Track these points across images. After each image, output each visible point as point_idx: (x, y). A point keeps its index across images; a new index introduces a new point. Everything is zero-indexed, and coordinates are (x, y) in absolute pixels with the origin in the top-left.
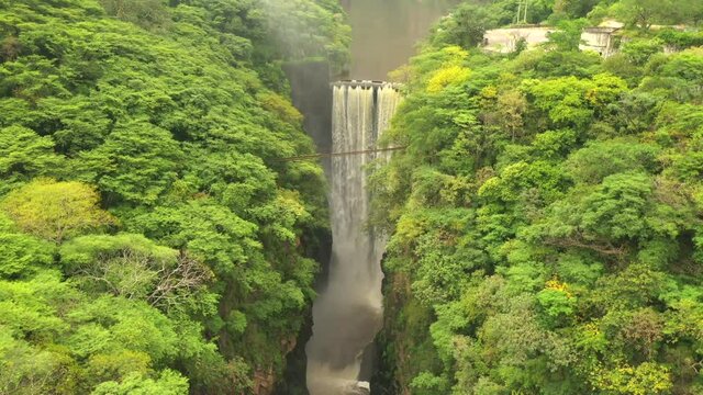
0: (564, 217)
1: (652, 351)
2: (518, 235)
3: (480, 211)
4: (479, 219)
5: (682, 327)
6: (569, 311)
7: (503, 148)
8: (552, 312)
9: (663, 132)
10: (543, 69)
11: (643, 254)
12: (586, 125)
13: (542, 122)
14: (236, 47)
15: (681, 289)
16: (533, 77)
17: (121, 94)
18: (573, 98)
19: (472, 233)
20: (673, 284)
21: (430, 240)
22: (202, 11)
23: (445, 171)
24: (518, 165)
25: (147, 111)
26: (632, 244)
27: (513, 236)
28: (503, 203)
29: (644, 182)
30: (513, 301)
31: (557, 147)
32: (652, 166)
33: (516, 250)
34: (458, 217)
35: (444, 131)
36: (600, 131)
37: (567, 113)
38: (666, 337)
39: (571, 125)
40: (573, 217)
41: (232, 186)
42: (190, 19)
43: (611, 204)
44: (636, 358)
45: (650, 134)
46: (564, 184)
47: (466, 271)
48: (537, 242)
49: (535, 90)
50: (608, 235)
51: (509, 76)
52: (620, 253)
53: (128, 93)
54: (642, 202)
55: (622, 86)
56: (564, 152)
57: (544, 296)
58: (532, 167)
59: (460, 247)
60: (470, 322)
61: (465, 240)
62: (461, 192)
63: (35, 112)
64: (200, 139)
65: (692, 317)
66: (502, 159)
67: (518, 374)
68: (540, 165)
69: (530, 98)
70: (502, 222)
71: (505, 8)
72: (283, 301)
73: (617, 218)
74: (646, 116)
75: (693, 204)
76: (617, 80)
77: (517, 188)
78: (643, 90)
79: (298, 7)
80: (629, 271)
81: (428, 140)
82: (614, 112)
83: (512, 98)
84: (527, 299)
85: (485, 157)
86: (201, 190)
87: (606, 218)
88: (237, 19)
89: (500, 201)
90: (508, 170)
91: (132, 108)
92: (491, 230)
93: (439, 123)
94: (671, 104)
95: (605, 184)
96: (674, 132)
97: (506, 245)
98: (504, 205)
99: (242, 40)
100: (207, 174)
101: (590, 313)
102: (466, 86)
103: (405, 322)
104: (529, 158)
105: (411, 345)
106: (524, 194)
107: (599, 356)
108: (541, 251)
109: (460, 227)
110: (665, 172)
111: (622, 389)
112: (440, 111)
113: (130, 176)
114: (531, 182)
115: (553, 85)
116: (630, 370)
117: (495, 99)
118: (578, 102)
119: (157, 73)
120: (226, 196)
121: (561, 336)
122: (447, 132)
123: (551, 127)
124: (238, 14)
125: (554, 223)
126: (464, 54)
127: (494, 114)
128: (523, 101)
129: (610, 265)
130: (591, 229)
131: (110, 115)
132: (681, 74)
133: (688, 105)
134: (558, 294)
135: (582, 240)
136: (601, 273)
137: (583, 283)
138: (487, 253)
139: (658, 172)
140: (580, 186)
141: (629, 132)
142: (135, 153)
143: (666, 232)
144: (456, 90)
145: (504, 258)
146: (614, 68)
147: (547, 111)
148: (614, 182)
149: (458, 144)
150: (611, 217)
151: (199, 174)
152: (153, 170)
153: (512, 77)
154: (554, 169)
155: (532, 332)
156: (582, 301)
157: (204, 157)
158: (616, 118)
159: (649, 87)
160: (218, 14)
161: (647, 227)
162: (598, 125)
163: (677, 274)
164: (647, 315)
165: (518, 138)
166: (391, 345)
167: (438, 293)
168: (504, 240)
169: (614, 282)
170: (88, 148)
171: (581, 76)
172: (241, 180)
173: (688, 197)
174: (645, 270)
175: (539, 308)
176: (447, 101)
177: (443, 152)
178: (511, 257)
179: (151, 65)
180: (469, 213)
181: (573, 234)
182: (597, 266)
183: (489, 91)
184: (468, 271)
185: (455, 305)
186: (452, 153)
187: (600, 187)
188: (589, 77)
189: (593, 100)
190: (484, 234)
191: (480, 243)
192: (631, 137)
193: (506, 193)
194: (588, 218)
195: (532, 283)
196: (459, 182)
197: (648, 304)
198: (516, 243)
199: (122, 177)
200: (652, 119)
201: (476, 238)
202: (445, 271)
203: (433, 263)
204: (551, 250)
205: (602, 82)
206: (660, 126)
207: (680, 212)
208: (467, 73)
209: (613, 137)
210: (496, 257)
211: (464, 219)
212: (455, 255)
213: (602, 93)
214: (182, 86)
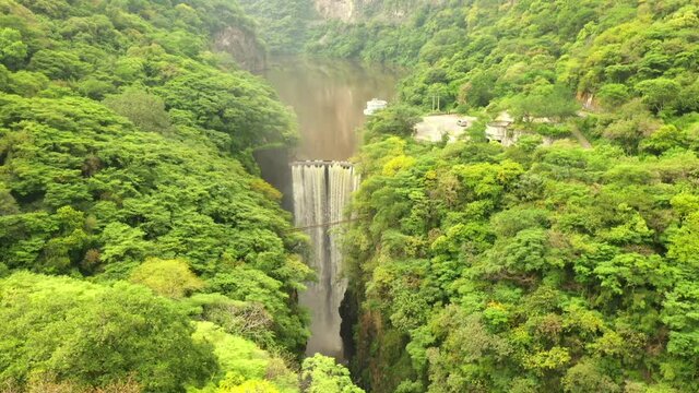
0: (495, 260)
1: (557, 339)
2: (463, 275)
3: (433, 260)
4: (434, 266)
5: (572, 322)
6: (505, 320)
7: (445, 215)
8: (495, 322)
9: (549, 201)
10: (465, 157)
11: (545, 280)
12: (499, 196)
13: (470, 195)
14: (219, 141)
15: (570, 299)
16: (460, 163)
17: (172, 191)
18: (488, 178)
19: (430, 276)
20: (565, 297)
21: (400, 284)
22: (190, 114)
23: (404, 232)
24: (457, 226)
25: (194, 203)
26: (539, 274)
27: (459, 276)
28: (449, 253)
29: (542, 234)
30: (467, 319)
31: (482, 212)
32: (545, 224)
33: (463, 286)
34: (420, 265)
35: (402, 204)
36: (509, 200)
37: (487, 189)
38: (564, 329)
39: (489, 196)
40: (501, 260)
41: (261, 254)
42: (183, 121)
43: (523, 250)
44: (548, 345)
45: (541, 202)
46: (491, 238)
47: (429, 303)
48: (478, 278)
49: (463, 173)
50: (523, 270)
51: (443, 162)
52: (532, 280)
53: (178, 191)
54: (542, 247)
55: (520, 169)
56: (487, 216)
57: (488, 313)
58: (467, 227)
59: (423, 287)
60: (437, 339)
61: (426, 281)
62: (419, 248)
63: (123, 210)
64: (230, 220)
65: (577, 315)
66: (445, 222)
67: (475, 368)
68: (472, 226)
69: (460, 178)
70: (451, 267)
71: (415, 92)
72: (296, 339)
73: (528, 258)
74: (538, 190)
75: (571, 246)
76: (516, 165)
77: (459, 242)
78: (534, 172)
79: (260, 104)
80: (538, 291)
81: (392, 212)
82: (516, 187)
83: (448, 179)
84: (478, 315)
85: (433, 222)
86: (238, 259)
87: (521, 259)
88: (217, 118)
89: (448, 252)
90: (452, 230)
91: (183, 201)
92: (443, 273)
93: (398, 199)
94: (552, 182)
95: (518, 237)
96: (556, 201)
97: (456, 282)
98: (450, 255)
99: (222, 134)
100: (242, 247)
101: (518, 320)
102: (413, 171)
103: (378, 350)
104: (464, 220)
105: (387, 366)
106: (464, 246)
107: (526, 347)
108: (481, 284)
109: (421, 273)
110: (553, 227)
111: (542, 365)
112: (398, 190)
113: (195, 252)
114: (467, 237)
115: (476, 169)
116: (546, 353)
117: (435, 180)
118: (493, 180)
119: (187, 172)
120: (260, 262)
121: (501, 337)
122: (404, 205)
123: (476, 198)
124: (216, 114)
125: (488, 265)
126: (403, 142)
127: (436, 191)
128: (456, 181)
129: (526, 289)
130: (512, 267)
131: (169, 208)
132: (556, 163)
133: (562, 183)
134: (497, 311)
135: (508, 274)
136: (522, 294)
137: (510, 302)
138: (442, 289)
139: (549, 227)
140: (501, 240)
141: (528, 201)
142: (193, 235)
143: (557, 265)
144: (407, 173)
145: (456, 292)
146: (512, 156)
147: (472, 187)
148: (524, 235)
149: (414, 213)
150: (524, 258)
151: (236, 247)
152: (208, 247)
153: (445, 163)
154: (482, 228)
155: (483, 337)
156: (512, 314)
157: (236, 235)
158: (518, 191)
159: (537, 171)
160: (201, 114)
161: (546, 263)
162: (508, 196)
163: (566, 291)
164: (551, 317)
165: (454, 207)
166: (365, 371)
167: (410, 321)
168: (453, 279)
169: (530, 299)
170: (162, 234)
171: (492, 162)
172: (267, 249)
173: (568, 242)
174: (547, 289)
175: (486, 321)
176: (401, 182)
177: (403, 219)
178: (460, 291)
179: (182, 166)
180: (426, 262)
181: (502, 270)
182: (519, 290)
183: (431, 174)
184: (431, 304)
185: (424, 328)
186: (410, 220)
187: (514, 239)
188: (497, 162)
189: (502, 179)
190: (439, 276)
191: (437, 283)
192: (530, 204)
193: (451, 246)
194: (510, 260)
195: (479, 305)
196: (417, 240)
197: (552, 311)
198: (462, 280)
199: (190, 253)
200: (541, 191)
201: (433, 279)
202: (415, 305)
203: (404, 300)
204: (487, 282)
205: (506, 167)
206: (547, 197)
207: (564, 252)
208: (411, 160)
209: (518, 204)
210: (449, 292)
211: (424, 267)
212: (420, 293)
213: (507, 174)
214: (209, 182)
